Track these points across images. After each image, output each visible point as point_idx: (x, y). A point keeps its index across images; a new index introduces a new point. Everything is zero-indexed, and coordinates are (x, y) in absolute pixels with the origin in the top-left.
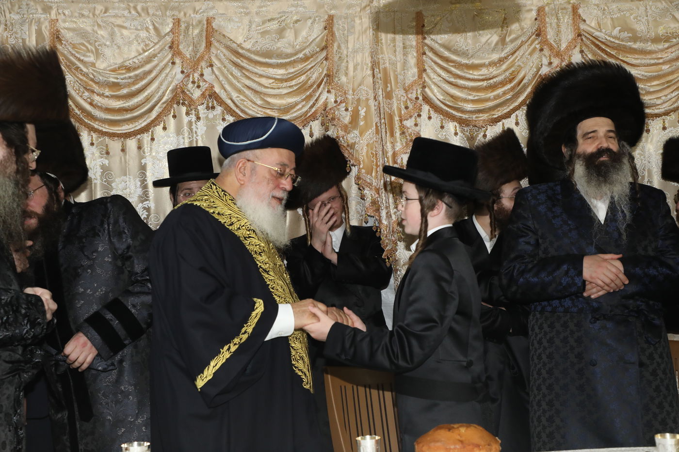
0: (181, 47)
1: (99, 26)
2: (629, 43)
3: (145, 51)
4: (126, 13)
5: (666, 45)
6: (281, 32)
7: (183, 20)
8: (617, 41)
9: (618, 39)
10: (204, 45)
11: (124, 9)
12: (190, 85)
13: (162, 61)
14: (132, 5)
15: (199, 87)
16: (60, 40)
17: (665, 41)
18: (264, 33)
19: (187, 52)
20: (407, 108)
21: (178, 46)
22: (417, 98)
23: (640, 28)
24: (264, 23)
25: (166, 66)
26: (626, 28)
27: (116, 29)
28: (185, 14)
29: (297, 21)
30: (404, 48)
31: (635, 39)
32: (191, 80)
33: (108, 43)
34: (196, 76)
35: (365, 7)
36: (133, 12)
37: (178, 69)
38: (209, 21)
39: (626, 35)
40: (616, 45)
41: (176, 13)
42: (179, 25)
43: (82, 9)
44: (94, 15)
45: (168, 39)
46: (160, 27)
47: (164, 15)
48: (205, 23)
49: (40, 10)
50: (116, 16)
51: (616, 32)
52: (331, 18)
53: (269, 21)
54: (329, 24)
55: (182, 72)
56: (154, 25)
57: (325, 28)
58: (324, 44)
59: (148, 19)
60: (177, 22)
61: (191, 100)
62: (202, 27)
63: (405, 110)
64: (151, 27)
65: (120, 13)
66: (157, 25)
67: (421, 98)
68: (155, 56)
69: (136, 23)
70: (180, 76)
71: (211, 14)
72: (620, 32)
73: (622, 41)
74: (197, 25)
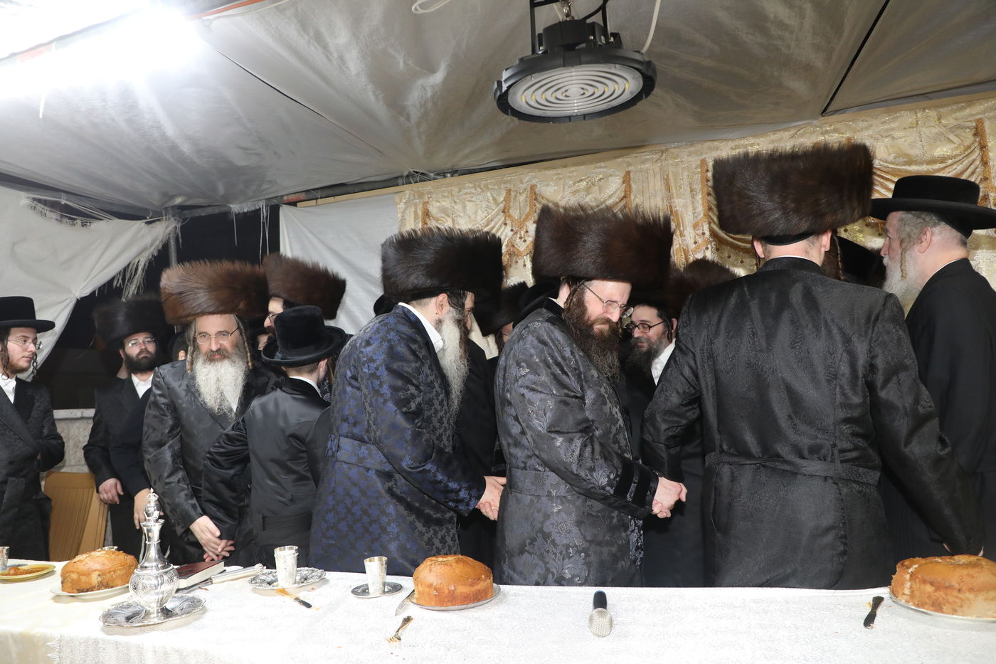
0: (510, 211)
1: (455, 202)
2: (904, 167)
3: (486, 217)
4: (473, 191)
5: (942, 166)
6: (588, 190)
7: (513, 189)
8: (892, 166)
9: (893, 164)
10: (528, 209)
11: (472, 188)
12: (518, 240)
13: (496, 224)
14: (477, 184)
15: (525, 241)
16: (429, 217)
17: (941, 163)
18: (575, 193)
19: (515, 213)
20: (695, 243)
21: (509, 210)
22: (703, 234)
23: (915, 152)
24: (574, 184)
25: (500, 226)
26: (901, 154)
27: (467, 203)
28: (514, 185)
29: (600, 180)
30: (691, 191)
31: (910, 163)
32: (518, 235)
33: (462, 214)
34: (522, 233)
35: (657, 161)
36: (479, 190)
37: (509, 228)
38: (533, 188)
39: (901, 159)
40: (891, 170)
41: (508, 186)
42: (510, 195)
43: (443, 192)
44: (452, 195)
45: (502, 206)
46: (497, 197)
47: (500, 188)
48: (529, 189)
49: (416, 197)
50: (466, 194)
51: (891, 158)
52: (628, 173)
53: (578, 182)
54: (627, 180)
55: (512, 230)
56: (493, 196)
57: (624, 182)
58: (623, 194)
59: (489, 194)
60: (509, 191)
61: (519, 252)
62: (527, 194)
63: (694, 246)
64: (491, 198)
65: (468, 191)
66: (495, 196)
67: (708, 233)
68: (492, 220)
69: (481, 197)
70: (510, 234)
71: (534, 182)
72: (895, 158)
73: (897, 165)
74: (523, 193)
